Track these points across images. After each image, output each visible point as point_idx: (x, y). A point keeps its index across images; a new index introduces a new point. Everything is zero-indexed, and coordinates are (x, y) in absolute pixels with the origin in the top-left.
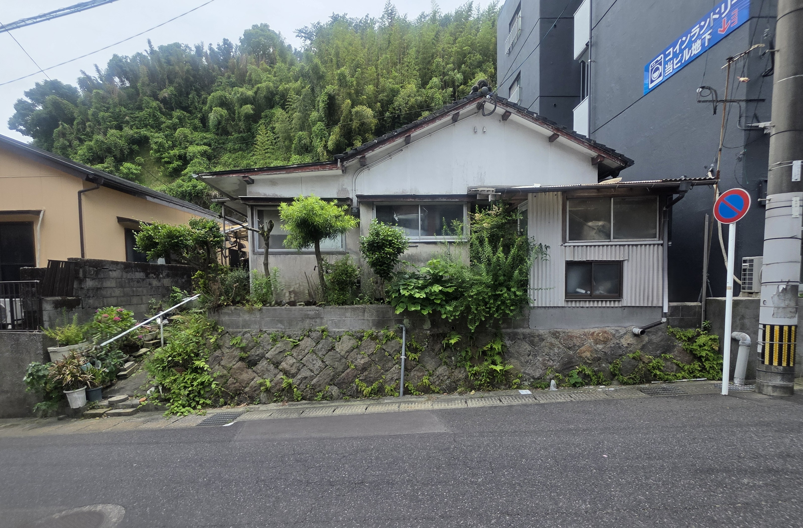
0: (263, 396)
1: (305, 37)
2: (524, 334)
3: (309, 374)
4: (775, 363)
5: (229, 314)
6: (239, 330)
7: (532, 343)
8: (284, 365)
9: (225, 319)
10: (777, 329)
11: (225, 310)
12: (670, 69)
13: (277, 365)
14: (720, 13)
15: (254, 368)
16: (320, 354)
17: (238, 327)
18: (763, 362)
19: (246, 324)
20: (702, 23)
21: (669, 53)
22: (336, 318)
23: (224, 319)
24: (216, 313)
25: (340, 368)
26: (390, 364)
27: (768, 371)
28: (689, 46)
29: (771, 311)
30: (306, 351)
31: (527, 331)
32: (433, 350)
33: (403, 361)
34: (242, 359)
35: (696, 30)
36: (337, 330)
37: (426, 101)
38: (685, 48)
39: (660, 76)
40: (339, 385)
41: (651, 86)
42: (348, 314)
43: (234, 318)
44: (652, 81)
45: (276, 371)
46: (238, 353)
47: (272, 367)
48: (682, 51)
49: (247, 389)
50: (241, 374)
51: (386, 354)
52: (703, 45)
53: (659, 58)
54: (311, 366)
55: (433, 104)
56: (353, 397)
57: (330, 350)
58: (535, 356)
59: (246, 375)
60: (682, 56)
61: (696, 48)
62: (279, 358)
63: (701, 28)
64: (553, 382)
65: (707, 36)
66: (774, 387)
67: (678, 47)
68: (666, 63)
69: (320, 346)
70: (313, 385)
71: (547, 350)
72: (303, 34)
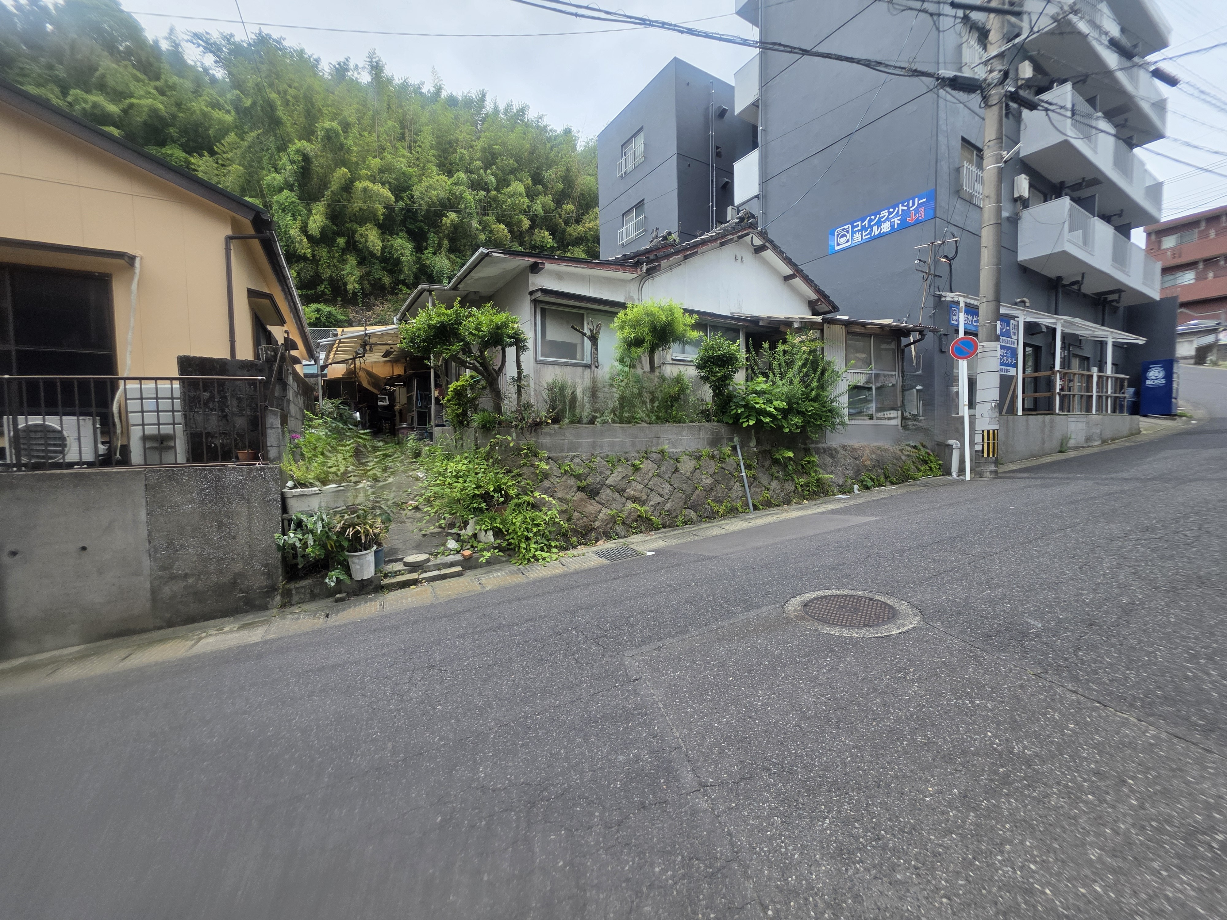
0: (619, 529)
1: (205, 48)
2: (823, 448)
3: (659, 499)
4: (991, 456)
5: (550, 435)
6: (564, 454)
7: (832, 456)
8: (630, 492)
9: (546, 440)
10: (991, 432)
11: (546, 430)
12: (858, 238)
13: (621, 491)
14: (908, 206)
15: (597, 499)
16: (666, 477)
17: (562, 451)
18: (983, 456)
19: (573, 447)
20: (891, 210)
21: (857, 226)
22: (672, 437)
23: (544, 441)
24: (533, 434)
25: (689, 491)
26: (732, 482)
27: (986, 462)
28: (879, 224)
29: (988, 420)
30: (650, 475)
31: (824, 445)
32: (763, 466)
33: (745, 477)
34: (580, 489)
35: (885, 213)
36: (675, 450)
37: (449, 199)
38: (874, 225)
39: (848, 241)
40: (694, 508)
41: (837, 248)
42: (684, 433)
43: (558, 440)
44: (838, 244)
45: (624, 500)
46: (572, 481)
47: (617, 495)
48: (870, 226)
49: (597, 524)
50: (585, 507)
51: (727, 472)
52: (892, 226)
53: (846, 227)
54: (660, 491)
55: (463, 206)
56: (710, 519)
57: (674, 472)
58: (835, 467)
59: (592, 507)
60: (872, 230)
61: (886, 227)
62: (623, 484)
63: (890, 213)
64: (856, 486)
65: (897, 221)
66: (991, 472)
67: (866, 222)
68: (853, 233)
69: (663, 468)
70: (668, 511)
71: (842, 460)
72: (201, 42)
